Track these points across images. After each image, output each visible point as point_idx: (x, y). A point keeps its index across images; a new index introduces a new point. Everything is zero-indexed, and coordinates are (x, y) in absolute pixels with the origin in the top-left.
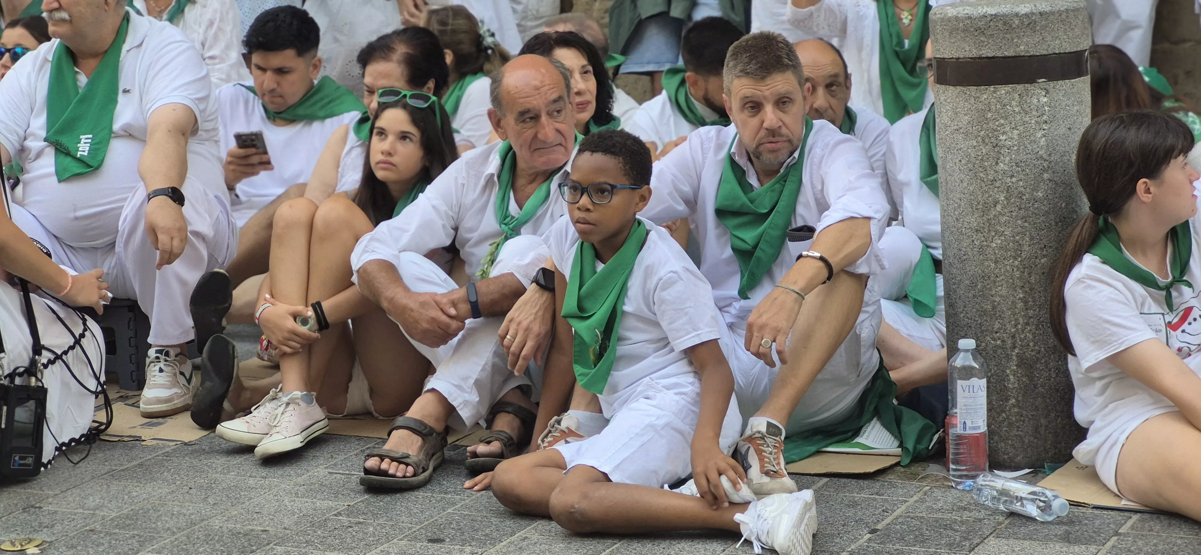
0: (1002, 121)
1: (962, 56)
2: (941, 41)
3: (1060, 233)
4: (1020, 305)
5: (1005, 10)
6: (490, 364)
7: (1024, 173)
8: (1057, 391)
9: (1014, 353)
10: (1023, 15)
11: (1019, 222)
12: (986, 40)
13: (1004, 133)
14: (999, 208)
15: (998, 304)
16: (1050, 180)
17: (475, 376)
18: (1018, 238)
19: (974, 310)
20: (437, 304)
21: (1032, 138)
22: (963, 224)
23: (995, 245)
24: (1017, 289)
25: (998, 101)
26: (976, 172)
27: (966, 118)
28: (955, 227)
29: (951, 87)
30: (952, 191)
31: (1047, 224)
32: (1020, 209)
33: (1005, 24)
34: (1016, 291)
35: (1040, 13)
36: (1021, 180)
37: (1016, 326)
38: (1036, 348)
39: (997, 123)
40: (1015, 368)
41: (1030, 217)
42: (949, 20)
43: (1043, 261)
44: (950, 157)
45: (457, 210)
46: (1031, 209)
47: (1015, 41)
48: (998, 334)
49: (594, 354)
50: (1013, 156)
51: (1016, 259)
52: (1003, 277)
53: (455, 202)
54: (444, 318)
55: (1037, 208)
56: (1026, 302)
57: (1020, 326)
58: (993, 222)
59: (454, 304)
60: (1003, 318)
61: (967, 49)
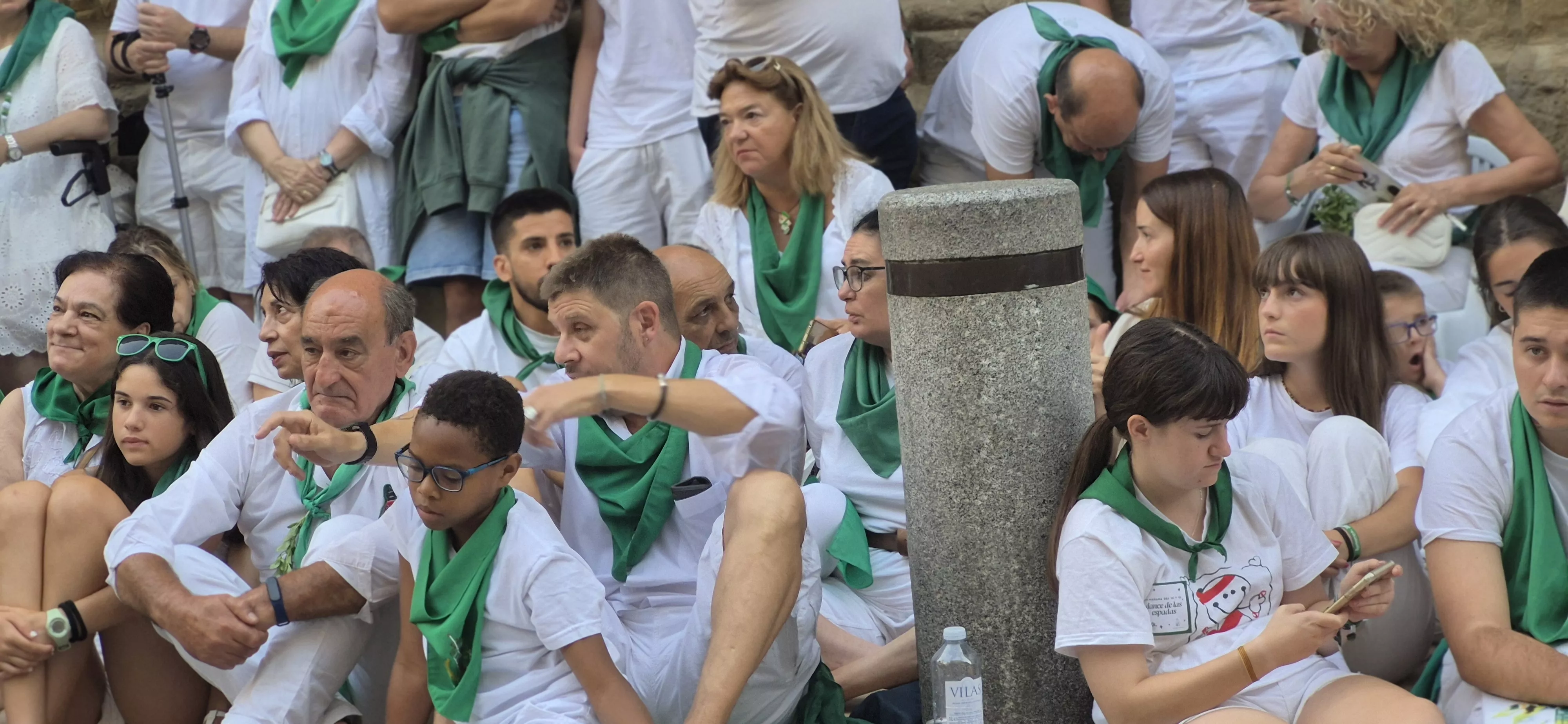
0: (984, 341)
1: (928, 258)
2: (897, 239)
3: (1061, 483)
4: (1015, 579)
5: (981, 197)
6: (307, 689)
7: (1014, 407)
8: (1066, 688)
9: (1009, 642)
10: (1004, 202)
11: (1011, 471)
12: (958, 236)
13: (987, 356)
14: (983, 454)
15: (988, 579)
16: (1047, 415)
17: (287, 707)
18: (1009, 492)
19: (955, 588)
20: (231, 609)
21: (1024, 362)
22: (936, 478)
23: (980, 503)
24: (1011, 558)
25: (977, 315)
26: (952, 408)
27: (936, 337)
28: (925, 481)
29: (914, 299)
30: (920, 435)
31: (1045, 473)
32: (1011, 454)
33: (982, 214)
34: (1009, 561)
35: (1026, 200)
36: (1010, 416)
37: (1010, 607)
38: (1038, 634)
39: (977, 344)
40: (1012, 661)
41: (1024, 464)
42: (908, 211)
43: (1042, 520)
44: (915, 389)
45: (244, 482)
46: (1025, 453)
47: (996, 236)
48: (988, 619)
49: (452, 669)
50: (1000, 385)
51: (1008, 519)
52: (992, 544)
53: (241, 471)
54: (240, 627)
55: (1032, 452)
56: (1022, 575)
57: (1016, 607)
58: (977, 472)
59: (252, 609)
60: (993, 598)
61: (935, 248)
